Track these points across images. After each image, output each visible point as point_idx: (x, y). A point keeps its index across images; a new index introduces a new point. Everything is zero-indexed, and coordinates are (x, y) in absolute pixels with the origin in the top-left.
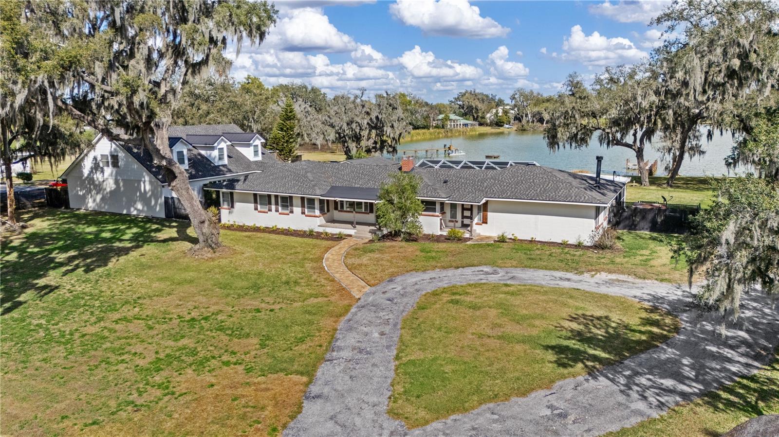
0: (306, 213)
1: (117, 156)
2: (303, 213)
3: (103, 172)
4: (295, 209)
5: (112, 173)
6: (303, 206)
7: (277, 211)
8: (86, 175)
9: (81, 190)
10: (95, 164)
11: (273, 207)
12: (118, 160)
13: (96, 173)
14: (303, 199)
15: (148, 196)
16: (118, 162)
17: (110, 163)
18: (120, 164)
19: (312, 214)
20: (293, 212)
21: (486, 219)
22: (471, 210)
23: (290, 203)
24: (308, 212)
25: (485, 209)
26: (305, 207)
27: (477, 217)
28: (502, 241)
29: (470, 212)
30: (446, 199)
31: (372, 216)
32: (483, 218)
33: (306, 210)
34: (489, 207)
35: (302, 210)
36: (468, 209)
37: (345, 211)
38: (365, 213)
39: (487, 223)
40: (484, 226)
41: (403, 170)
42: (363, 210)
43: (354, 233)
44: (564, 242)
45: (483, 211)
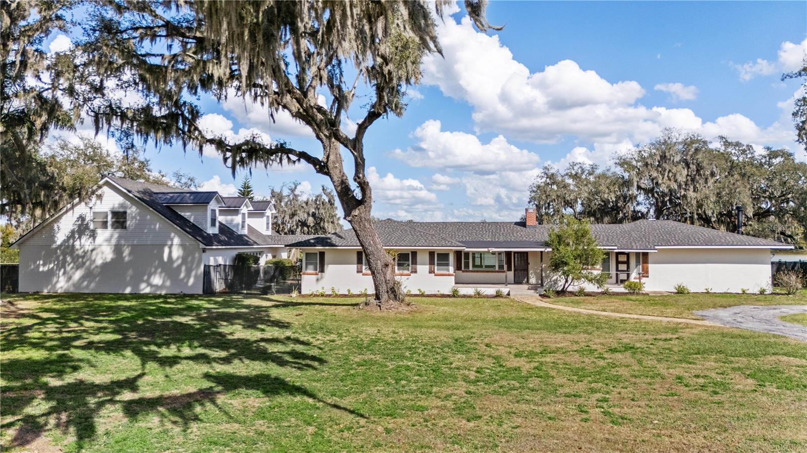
0: (436, 271)
1: (125, 213)
2: (431, 272)
3: (93, 235)
4: (419, 267)
5: (112, 236)
6: (432, 262)
8: (59, 242)
9: (44, 265)
10: (80, 226)
12: (125, 218)
13: (80, 238)
14: (432, 254)
15: (175, 265)
16: (125, 222)
17: (109, 224)
18: (128, 223)
19: (445, 272)
20: (416, 272)
21: (647, 272)
22: (627, 263)
23: (412, 259)
24: (438, 270)
25: (646, 261)
26: (434, 264)
27: (635, 271)
28: (681, 293)
29: (626, 265)
30: (616, 248)
31: (511, 275)
32: (643, 270)
33: (436, 267)
34: (650, 258)
35: (430, 269)
36: (623, 263)
37: (472, 271)
38: (500, 272)
39: (648, 277)
40: (644, 280)
41: (527, 224)
42: (497, 269)
43: (509, 292)
44: (744, 291)
45: (643, 263)
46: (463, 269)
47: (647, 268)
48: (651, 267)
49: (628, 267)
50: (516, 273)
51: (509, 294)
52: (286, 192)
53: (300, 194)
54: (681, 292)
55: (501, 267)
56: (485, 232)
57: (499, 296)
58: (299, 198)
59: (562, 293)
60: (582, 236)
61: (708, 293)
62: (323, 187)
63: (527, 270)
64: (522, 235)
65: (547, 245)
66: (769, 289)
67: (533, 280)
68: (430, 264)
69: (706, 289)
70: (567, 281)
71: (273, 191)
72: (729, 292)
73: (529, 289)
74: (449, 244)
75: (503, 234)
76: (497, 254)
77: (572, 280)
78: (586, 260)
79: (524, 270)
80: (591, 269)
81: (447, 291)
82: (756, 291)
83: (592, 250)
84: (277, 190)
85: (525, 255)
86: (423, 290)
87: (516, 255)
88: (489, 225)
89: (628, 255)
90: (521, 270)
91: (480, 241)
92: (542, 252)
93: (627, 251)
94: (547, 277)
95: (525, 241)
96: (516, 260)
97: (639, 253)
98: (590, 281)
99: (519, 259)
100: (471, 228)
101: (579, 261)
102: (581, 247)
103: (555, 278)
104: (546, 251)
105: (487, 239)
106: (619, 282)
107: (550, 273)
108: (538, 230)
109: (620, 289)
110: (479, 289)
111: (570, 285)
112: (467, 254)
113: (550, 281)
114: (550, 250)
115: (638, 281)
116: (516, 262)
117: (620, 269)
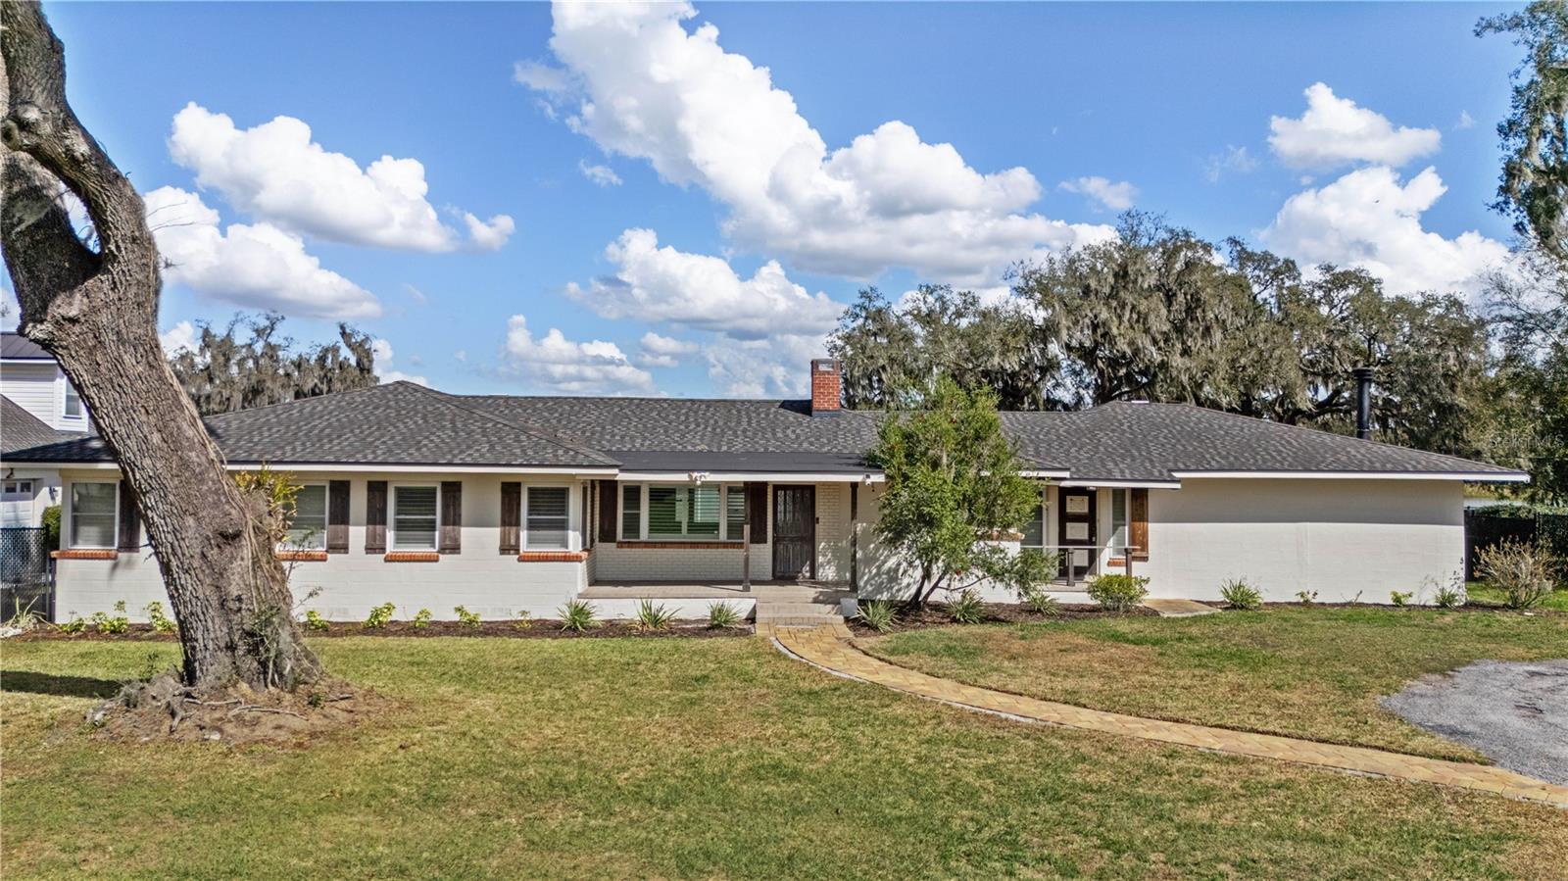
0: (524, 547)
2: (508, 548)
4: (466, 534)
6: (510, 519)
7: (374, 547)
11: (357, 534)
14: (510, 490)
19: (555, 550)
20: (455, 549)
21: (1144, 546)
22: (1090, 518)
23: (445, 507)
24: (531, 541)
25: (1140, 515)
26: (518, 524)
27: (1111, 543)
28: (1242, 607)
29: (1086, 525)
30: (1066, 474)
31: (763, 554)
32: (1133, 541)
33: (524, 535)
34: (1153, 505)
35: (504, 538)
36: (1078, 518)
37: (647, 544)
38: (733, 545)
39: (1145, 559)
40: (1138, 569)
41: (816, 405)
42: (723, 535)
43: (754, 610)
44: (1397, 599)
45: (1133, 520)
46: (620, 536)
47: (1145, 534)
48: (1155, 530)
49: (1092, 532)
50: (781, 547)
51: (752, 619)
52: (242, 336)
53: (284, 343)
54: (1239, 602)
55: (734, 529)
56: (692, 426)
57: (719, 626)
58: (280, 353)
59: (910, 610)
60: (977, 438)
61: (1307, 604)
62: (342, 327)
63: (811, 541)
64: (798, 436)
65: (871, 463)
66: (1462, 594)
67: (828, 573)
68: (504, 523)
69: (1302, 595)
70: (927, 575)
71: (206, 333)
72: (1360, 600)
73: (816, 601)
74: (564, 459)
75: (744, 431)
76: (724, 491)
77: (945, 573)
78: (987, 510)
79: (802, 539)
80: (998, 538)
81: (555, 611)
82: (1429, 598)
83: (1007, 481)
84: (219, 331)
85: (807, 495)
86: (471, 610)
87: (781, 493)
88: (708, 407)
89: (1092, 495)
90: (792, 540)
91: (673, 452)
92: (854, 486)
93: (1091, 485)
94: (870, 560)
95: (808, 452)
96: (781, 508)
97: (1123, 491)
98: (998, 576)
99: (790, 507)
100: (654, 414)
101: (966, 515)
102: (972, 473)
103: (892, 562)
104: (868, 481)
105: (694, 445)
106: (1071, 576)
107: (877, 549)
108: (843, 424)
109: (1077, 595)
110: (656, 604)
111: (936, 586)
112: (633, 492)
113: (878, 574)
114: (878, 478)
115: (1121, 571)
116: (780, 516)
117: (1069, 536)
